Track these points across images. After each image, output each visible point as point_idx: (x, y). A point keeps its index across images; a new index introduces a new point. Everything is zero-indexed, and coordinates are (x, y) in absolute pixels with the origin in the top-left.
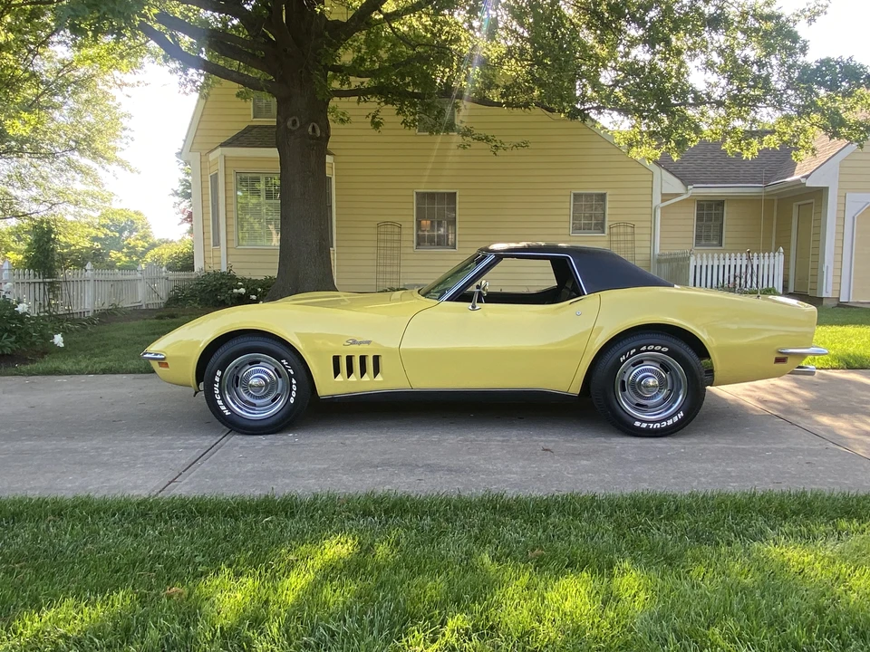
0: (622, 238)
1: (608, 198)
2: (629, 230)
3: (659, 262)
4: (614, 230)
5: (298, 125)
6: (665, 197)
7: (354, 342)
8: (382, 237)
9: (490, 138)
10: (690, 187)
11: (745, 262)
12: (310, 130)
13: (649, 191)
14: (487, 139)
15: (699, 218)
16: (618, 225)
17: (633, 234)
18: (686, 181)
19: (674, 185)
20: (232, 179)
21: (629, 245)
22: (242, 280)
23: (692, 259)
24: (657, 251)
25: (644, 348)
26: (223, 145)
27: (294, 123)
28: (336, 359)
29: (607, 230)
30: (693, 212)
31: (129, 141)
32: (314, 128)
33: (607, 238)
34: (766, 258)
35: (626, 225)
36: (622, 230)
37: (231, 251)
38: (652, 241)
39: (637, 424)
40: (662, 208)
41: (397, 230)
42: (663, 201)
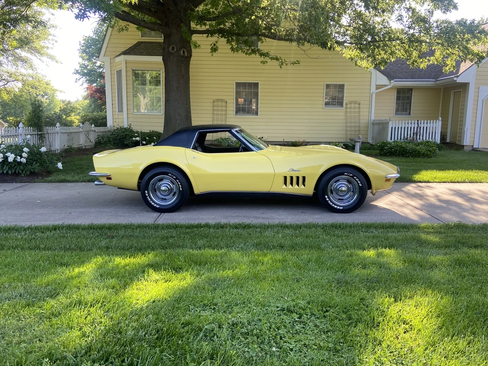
0: (353, 110)
1: (345, 87)
2: (357, 106)
3: (373, 124)
4: (349, 106)
5: (175, 50)
6: (378, 87)
8: (216, 108)
9: (278, 57)
10: (392, 81)
11: (416, 125)
12: (182, 52)
13: (369, 83)
14: (277, 59)
15: (398, 98)
16: (351, 103)
17: (359, 108)
18: (390, 76)
19: (383, 80)
20: (130, 74)
21: (357, 114)
22: (137, 132)
23: (390, 123)
24: (373, 118)
26: (125, 53)
27: (173, 49)
29: (344, 105)
30: (394, 95)
32: (184, 52)
33: (344, 110)
34: (432, 123)
35: (355, 103)
36: (353, 105)
37: (129, 116)
38: (370, 112)
40: (376, 93)
41: (224, 104)
42: (377, 89)
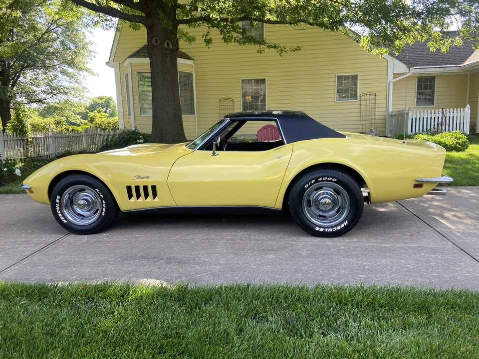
0: (368, 102)
1: (359, 78)
2: (372, 97)
3: (391, 116)
4: (363, 98)
5: (159, 42)
6: (396, 75)
7: (139, 177)
8: (222, 107)
9: (277, 45)
10: (411, 69)
11: (441, 115)
12: (166, 45)
13: (385, 72)
15: (419, 87)
16: (365, 94)
17: (375, 99)
18: (410, 65)
19: (401, 67)
20: (136, 76)
21: (373, 106)
22: (143, 135)
23: (410, 114)
24: (391, 110)
25: (320, 179)
26: (130, 57)
27: (156, 41)
28: (129, 188)
29: (358, 98)
30: (414, 84)
31: (93, 57)
32: (168, 44)
33: (358, 103)
34: (459, 111)
35: (370, 94)
36: (368, 97)
37: (137, 118)
38: (387, 103)
39: (317, 229)
40: (394, 83)
41: (231, 103)
42: (394, 78)
